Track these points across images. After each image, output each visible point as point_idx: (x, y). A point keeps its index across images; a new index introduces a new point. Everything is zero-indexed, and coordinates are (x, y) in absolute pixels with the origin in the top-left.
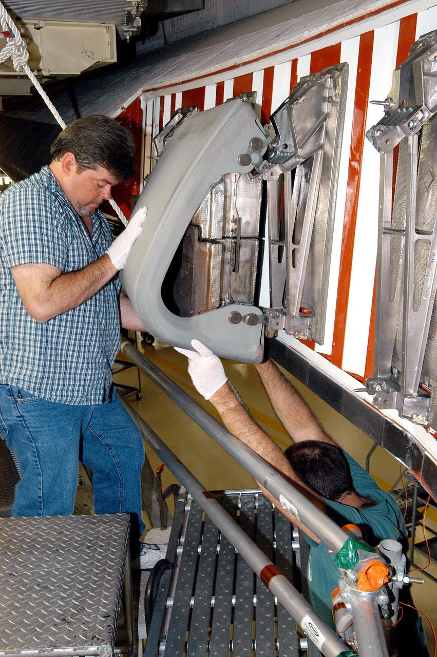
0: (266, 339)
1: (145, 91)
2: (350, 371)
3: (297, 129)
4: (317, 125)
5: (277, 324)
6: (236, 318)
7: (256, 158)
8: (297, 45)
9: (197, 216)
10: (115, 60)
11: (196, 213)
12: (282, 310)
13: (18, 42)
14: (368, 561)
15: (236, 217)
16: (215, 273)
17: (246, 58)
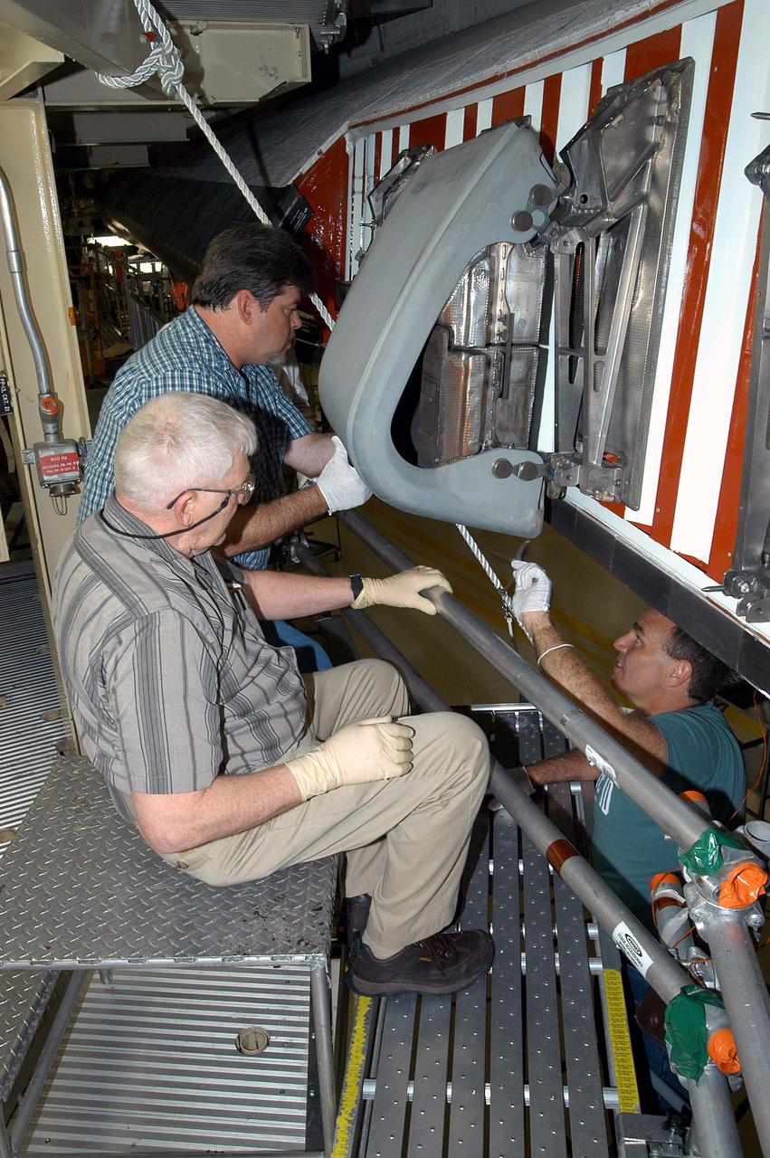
0: (548, 501)
1: (352, 127)
2: (683, 552)
3: (607, 169)
4: (637, 163)
5: (568, 477)
6: (503, 469)
7: (539, 218)
8: (603, 35)
9: (447, 311)
10: (309, 79)
11: (445, 306)
12: (573, 455)
13: (167, 49)
14: (737, 864)
15: (505, 311)
16: (472, 401)
17: (515, 63)
